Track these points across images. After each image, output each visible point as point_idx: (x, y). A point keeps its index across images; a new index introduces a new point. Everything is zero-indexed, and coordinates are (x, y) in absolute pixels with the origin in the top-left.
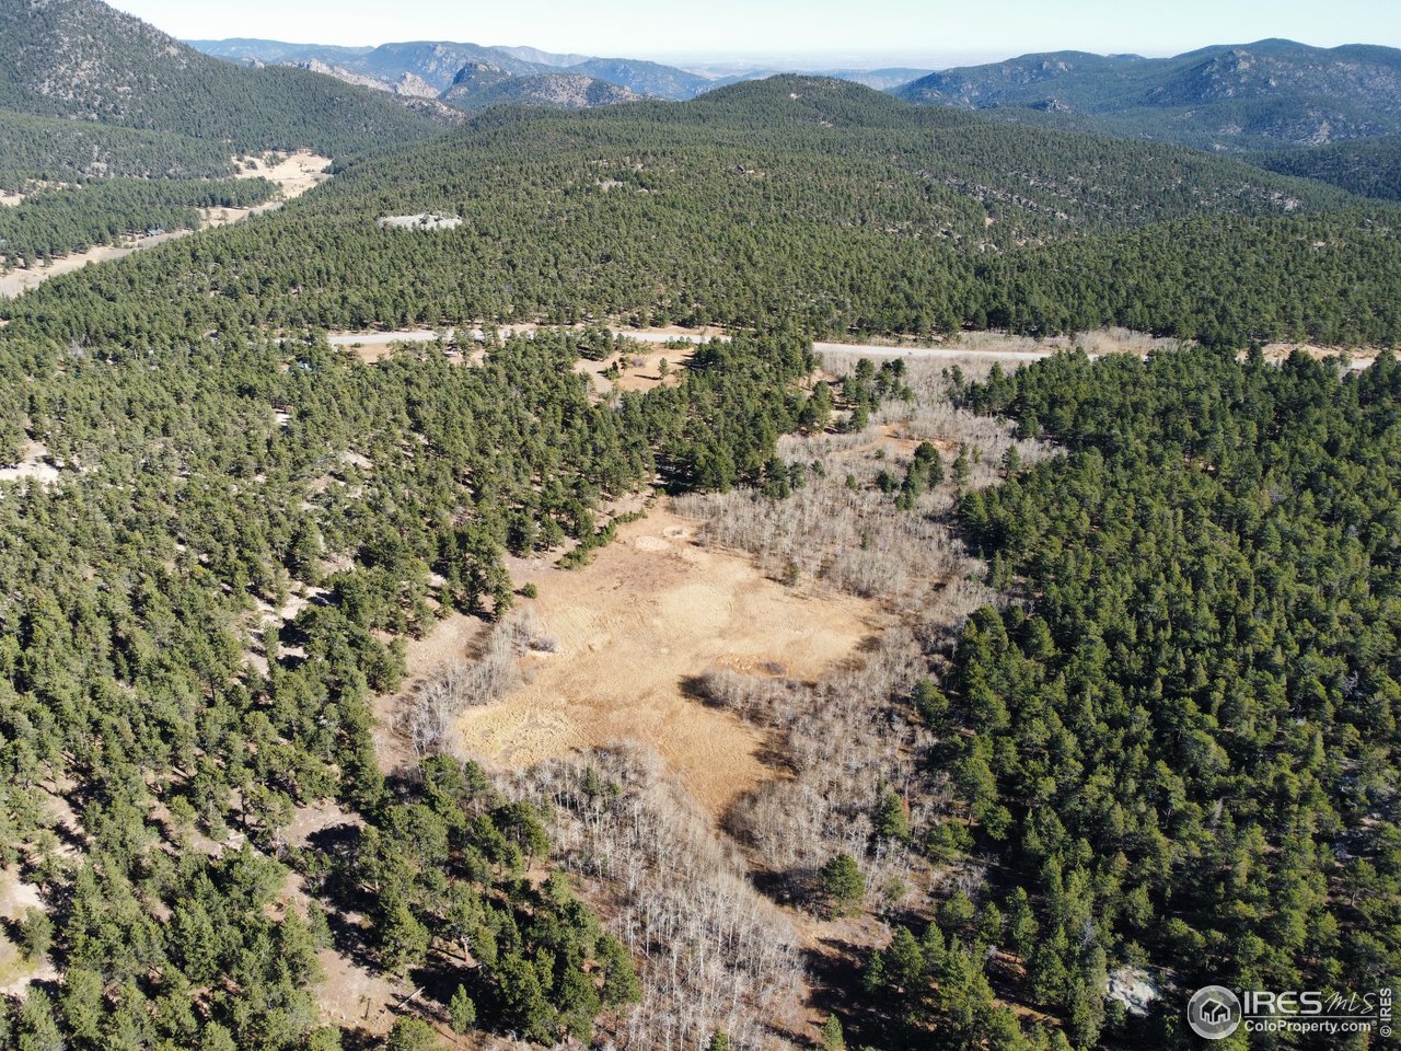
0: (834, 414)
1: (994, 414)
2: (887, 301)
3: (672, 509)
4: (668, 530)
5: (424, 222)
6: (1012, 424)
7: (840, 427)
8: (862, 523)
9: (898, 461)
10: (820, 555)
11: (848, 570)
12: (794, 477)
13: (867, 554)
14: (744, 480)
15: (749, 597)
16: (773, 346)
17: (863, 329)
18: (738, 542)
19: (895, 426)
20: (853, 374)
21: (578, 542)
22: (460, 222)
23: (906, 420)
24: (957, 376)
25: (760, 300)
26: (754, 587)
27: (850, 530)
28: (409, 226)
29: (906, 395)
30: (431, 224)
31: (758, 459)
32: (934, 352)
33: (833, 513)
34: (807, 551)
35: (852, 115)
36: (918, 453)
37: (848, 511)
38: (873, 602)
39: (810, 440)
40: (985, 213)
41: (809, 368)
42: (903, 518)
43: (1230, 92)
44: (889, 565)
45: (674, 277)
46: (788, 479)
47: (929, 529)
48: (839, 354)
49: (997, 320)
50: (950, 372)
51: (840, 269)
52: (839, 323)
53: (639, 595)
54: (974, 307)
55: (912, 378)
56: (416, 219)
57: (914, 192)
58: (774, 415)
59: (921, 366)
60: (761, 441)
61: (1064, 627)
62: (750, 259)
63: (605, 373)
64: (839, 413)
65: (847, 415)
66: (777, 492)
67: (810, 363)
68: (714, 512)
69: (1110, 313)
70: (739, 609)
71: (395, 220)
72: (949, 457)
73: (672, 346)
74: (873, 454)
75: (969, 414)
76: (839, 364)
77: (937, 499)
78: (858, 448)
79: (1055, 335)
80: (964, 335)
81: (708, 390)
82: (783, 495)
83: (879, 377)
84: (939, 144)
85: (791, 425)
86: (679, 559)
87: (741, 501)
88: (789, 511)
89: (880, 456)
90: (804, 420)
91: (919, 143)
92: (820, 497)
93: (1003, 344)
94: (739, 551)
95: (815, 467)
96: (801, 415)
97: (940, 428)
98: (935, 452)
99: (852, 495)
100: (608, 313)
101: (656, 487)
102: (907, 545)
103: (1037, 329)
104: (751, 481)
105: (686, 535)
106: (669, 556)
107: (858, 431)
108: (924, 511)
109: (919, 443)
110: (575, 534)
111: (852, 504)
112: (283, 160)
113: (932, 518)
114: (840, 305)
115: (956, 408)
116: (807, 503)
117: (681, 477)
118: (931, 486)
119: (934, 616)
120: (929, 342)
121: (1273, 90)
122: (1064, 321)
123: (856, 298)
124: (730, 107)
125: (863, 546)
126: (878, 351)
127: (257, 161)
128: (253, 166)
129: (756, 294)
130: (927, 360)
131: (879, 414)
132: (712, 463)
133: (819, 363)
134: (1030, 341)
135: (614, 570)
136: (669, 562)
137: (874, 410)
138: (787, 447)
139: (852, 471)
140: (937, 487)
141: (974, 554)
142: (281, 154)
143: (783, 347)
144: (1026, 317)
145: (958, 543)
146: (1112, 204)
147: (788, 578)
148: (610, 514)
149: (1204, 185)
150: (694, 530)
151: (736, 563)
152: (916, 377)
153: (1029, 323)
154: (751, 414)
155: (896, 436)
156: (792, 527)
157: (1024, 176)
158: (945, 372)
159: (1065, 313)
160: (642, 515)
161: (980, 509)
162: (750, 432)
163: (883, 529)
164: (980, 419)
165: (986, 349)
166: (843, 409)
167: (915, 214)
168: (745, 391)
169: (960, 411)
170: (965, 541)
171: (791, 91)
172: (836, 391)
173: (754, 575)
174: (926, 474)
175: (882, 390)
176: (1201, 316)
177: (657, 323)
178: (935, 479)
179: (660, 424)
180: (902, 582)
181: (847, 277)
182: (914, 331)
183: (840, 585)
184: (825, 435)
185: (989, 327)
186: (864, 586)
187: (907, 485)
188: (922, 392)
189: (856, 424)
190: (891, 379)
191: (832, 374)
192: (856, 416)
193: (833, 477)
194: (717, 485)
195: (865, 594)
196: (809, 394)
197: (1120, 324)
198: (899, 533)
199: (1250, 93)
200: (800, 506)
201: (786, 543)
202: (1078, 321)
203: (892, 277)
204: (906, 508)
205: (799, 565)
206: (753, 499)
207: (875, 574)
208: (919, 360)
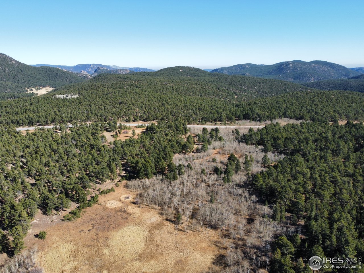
0: (195, 147)
1: (253, 144)
2: (211, 112)
3: (127, 186)
4: (122, 197)
5: (67, 96)
6: (261, 147)
7: (198, 151)
8: (209, 189)
9: (221, 162)
10: (191, 207)
11: (205, 215)
12: (179, 171)
13: (214, 206)
14: (159, 172)
15: (157, 232)
16: (173, 125)
17: (204, 120)
18: (154, 201)
19: (218, 150)
20: (201, 133)
21: (78, 205)
22: (78, 96)
23: (222, 148)
24: (237, 132)
25: (169, 113)
26: (159, 226)
27: (205, 194)
28: (62, 98)
29: (220, 139)
30: (69, 96)
31: (164, 164)
32: (228, 126)
33: (196, 186)
34: (186, 205)
35: (196, 75)
36: (229, 159)
37: (203, 184)
38: (219, 232)
39: (186, 155)
40: (235, 95)
41: (186, 132)
42: (227, 187)
43: (289, 71)
44: (224, 212)
45: (142, 107)
46: (177, 171)
47: (240, 191)
48: (196, 128)
49: (246, 117)
50: (235, 132)
51: (195, 104)
52: (196, 119)
53: (101, 234)
54: (238, 113)
55: (221, 134)
56: (65, 96)
57: (215, 89)
58: (172, 147)
59: (224, 130)
60: (166, 157)
61: (327, 247)
62: (167, 102)
63: (113, 136)
64: (197, 146)
65: (200, 147)
66: (172, 177)
67: (186, 130)
68: (144, 187)
69: (281, 114)
70: (150, 240)
71: (58, 96)
72: (242, 160)
73: (139, 127)
74: (211, 160)
75: (244, 144)
76: (196, 131)
77: (239, 177)
78: (205, 158)
79: (265, 121)
80: (237, 122)
81: (148, 139)
82: (175, 178)
83: (210, 133)
84: (220, 80)
85: (179, 150)
86: (125, 211)
87: (157, 182)
88: (177, 186)
89: (214, 160)
90: (184, 149)
91: (215, 80)
92: (191, 178)
93: (249, 124)
94: (154, 206)
95: (188, 166)
96: (183, 146)
97: (235, 150)
98: (236, 158)
99: (204, 177)
100: (118, 118)
101: (122, 176)
102: (230, 199)
103: (259, 119)
104: (162, 173)
105: (131, 199)
106: (120, 210)
107: (204, 151)
108: (235, 183)
109: (228, 156)
110: (78, 201)
111: (204, 181)
112: (41, 89)
113: (239, 186)
114: (196, 114)
115: (239, 143)
116: (185, 181)
117: (134, 172)
118: (236, 172)
119: (252, 240)
120: (225, 124)
121: (299, 70)
122: (268, 117)
123: (201, 111)
124: (164, 73)
125: (211, 201)
126: (209, 127)
127: (33, 89)
128: (32, 90)
129: (168, 111)
130: (226, 129)
131: (211, 145)
132: (144, 166)
133: (189, 130)
134: (258, 123)
135: (91, 220)
136: (119, 213)
137: (209, 144)
138: (177, 159)
139: (203, 167)
140: (239, 172)
141: (263, 203)
142: (41, 87)
143: (176, 125)
144: (255, 116)
145: (254, 198)
146: (267, 94)
147: (176, 220)
148: (98, 190)
149: (289, 89)
150: (135, 196)
151: (152, 212)
152: (223, 134)
153: (256, 117)
154: (163, 147)
155: (219, 153)
156: (178, 193)
157: (243, 87)
158: (233, 132)
159: (267, 114)
160: (113, 190)
161: (261, 181)
162: (162, 153)
163: (219, 192)
164: (248, 147)
165: (244, 125)
166: (198, 145)
167: (215, 94)
168: (162, 139)
169: (241, 143)
170: (257, 196)
171: (180, 69)
172: (196, 139)
173: (160, 219)
174: (234, 167)
175: (212, 138)
176: (310, 114)
177: (135, 120)
178: (237, 169)
179: (126, 152)
180: (231, 220)
181: (197, 106)
182: (220, 121)
183: (202, 223)
184: (192, 154)
185: (244, 119)
186: (213, 223)
187: (226, 172)
188: (226, 138)
189: (204, 149)
190: (215, 134)
191: (194, 134)
192: (203, 146)
193: (196, 170)
194: (147, 175)
195: (215, 227)
196: (185, 140)
197: (285, 117)
198: (227, 193)
199: (293, 71)
200: (182, 183)
201: (175, 200)
202: (272, 116)
203: (211, 106)
204: (228, 182)
205: (182, 213)
206: (162, 180)
207: (218, 216)
208: (223, 129)
